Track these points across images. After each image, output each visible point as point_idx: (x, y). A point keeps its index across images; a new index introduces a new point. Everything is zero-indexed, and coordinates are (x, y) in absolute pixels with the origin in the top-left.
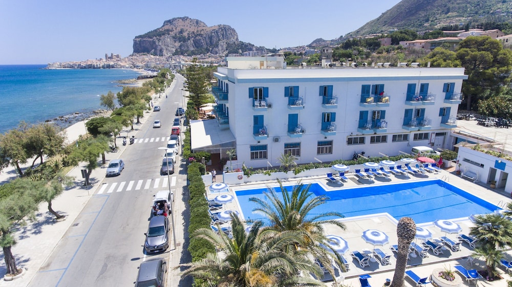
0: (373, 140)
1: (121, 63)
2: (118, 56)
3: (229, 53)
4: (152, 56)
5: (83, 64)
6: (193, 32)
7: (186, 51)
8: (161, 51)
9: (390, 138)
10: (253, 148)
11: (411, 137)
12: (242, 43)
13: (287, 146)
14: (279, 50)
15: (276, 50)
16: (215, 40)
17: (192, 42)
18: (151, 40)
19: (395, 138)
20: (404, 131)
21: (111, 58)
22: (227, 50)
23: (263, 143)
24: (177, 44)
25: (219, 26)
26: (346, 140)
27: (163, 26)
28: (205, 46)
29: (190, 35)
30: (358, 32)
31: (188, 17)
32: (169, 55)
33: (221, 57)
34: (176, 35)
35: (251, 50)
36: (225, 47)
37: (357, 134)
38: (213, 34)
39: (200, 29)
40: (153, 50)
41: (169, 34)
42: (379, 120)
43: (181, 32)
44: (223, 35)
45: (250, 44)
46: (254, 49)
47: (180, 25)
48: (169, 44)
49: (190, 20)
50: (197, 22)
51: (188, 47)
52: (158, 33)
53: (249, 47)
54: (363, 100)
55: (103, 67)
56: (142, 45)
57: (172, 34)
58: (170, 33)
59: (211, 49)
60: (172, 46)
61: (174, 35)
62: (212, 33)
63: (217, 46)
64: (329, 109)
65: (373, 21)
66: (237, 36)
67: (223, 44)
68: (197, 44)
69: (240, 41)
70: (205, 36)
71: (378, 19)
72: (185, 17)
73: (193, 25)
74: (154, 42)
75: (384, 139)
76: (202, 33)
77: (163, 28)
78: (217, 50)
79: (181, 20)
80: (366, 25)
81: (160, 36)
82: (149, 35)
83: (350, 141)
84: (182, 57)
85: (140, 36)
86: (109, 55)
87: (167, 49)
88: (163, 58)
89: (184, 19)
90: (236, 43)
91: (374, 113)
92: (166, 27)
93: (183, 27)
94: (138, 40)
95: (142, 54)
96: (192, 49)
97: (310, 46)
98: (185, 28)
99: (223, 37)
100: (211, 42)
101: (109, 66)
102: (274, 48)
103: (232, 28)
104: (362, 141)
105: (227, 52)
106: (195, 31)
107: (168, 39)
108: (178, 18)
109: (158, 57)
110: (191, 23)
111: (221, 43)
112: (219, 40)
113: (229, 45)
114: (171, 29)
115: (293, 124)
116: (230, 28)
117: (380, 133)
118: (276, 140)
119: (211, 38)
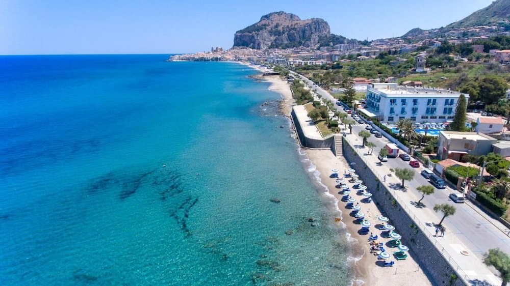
0: (431, 118)
1: (226, 56)
2: (221, 49)
3: (320, 46)
4: (251, 49)
5: (197, 57)
6: (288, 26)
7: (281, 45)
8: (259, 45)
9: (438, 118)
10: (389, 117)
11: (447, 118)
12: (334, 36)
13: (400, 117)
14: (371, 42)
15: (367, 42)
16: (308, 33)
17: (286, 35)
18: (251, 34)
19: (440, 117)
20: (443, 115)
21: (216, 51)
22: (318, 43)
23: (392, 116)
24: (273, 38)
25: (312, 19)
26: (421, 116)
27: (261, 21)
28: (298, 40)
29: (285, 29)
30: (462, 23)
31: (283, 12)
32: (266, 48)
33: (313, 50)
34: (272, 29)
35: (342, 42)
36: (317, 40)
37: (425, 115)
38: (306, 28)
39: (294, 23)
40: (252, 44)
41: (266, 29)
42: (434, 111)
43: (277, 26)
44: (315, 28)
45: (341, 37)
46: (346, 41)
47: (276, 20)
48: (266, 38)
49: (285, 15)
50: (292, 16)
51: (282, 41)
52: (256, 28)
53: (341, 40)
54: (428, 104)
55: (212, 59)
56: (242, 39)
57: (269, 28)
58: (267, 27)
59: (303, 42)
60: (268, 40)
61: (270, 29)
62: (305, 26)
63: (309, 39)
64: (416, 106)
65: (481, 11)
66: (329, 29)
67: (315, 37)
68: (291, 38)
69: (332, 34)
70: (298, 29)
71: (487, 9)
72: (281, 12)
73: (288, 19)
74: (253, 37)
75: (436, 117)
76: (296, 27)
77: (261, 23)
78: (309, 43)
79: (276, 15)
80: (472, 15)
81: (258, 30)
82: (248, 30)
83: (422, 117)
84: (277, 50)
85: (241, 31)
86: (215, 49)
87: (264, 43)
88: (260, 51)
89: (280, 13)
90: (328, 36)
91: (432, 108)
92: (263, 22)
93: (279, 22)
94: (239, 34)
95: (242, 47)
96: (286, 42)
97: (404, 38)
98: (280, 22)
99: (315, 30)
100: (303, 35)
101: (217, 59)
102: (365, 40)
103: (325, 21)
104: (427, 117)
105: (318, 45)
106: (290, 25)
107: (265, 34)
108: (274, 13)
109: (256, 50)
110: (286, 18)
111: (313, 36)
112: (312, 33)
113: (320, 38)
114: (267, 23)
115: (403, 111)
116: (323, 21)
117: (434, 115)
118: (397, 115)
119: (304, 32)
